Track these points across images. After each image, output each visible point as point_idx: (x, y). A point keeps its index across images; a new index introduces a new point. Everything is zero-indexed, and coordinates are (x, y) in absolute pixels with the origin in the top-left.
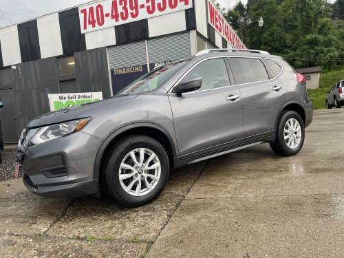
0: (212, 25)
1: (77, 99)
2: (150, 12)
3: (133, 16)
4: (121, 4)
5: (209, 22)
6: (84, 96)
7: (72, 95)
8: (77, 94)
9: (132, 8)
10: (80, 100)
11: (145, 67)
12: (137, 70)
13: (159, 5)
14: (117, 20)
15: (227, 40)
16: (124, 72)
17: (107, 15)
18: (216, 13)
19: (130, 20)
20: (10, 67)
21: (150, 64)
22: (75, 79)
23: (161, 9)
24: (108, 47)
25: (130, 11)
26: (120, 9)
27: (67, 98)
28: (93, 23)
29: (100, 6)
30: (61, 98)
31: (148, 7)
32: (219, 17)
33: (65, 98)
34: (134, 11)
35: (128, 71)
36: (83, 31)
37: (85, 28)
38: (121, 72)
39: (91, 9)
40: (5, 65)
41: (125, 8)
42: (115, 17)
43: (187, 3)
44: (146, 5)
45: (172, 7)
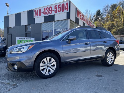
0: (78, 18)
1: (25, 39)
2: (56, 12)
3: (50, 13)
4: (47, 9)
5: (77, 16)
6: (28, 39)
7: (24, 38)
8: (26, 38)
9: (50, 11)
10: (26, 40)
11: (52, 30)
12: (50, 31)
13: (58, 10)
14: (45, 15)
15: (85, 23)
16: (46, 32)
17: (42, 13)
18: (81, 14)
19: (49, 14)
20: (11, 27)
21: (54, 30)
22: (30, 33)
23: (59, 12)
24: (42, 23)
25: (49, 12)
26: (46, 11)
27: (22, 39)
28: (37, 15)
29: (40, 10)
30: (20, 39)
31: (55, 11)
32: (82, 15)
33: (21, 39)
34: (51, 12)
35: (47, 31)
36: (34, 17)
37: (35, 16)
38: (45, 31)
39: (37, 10)
40: (10, 27)
41: (48, 11)
42: (45, 13)
43: (67, 10)
44: (55, 10)
45: (63, 11)
